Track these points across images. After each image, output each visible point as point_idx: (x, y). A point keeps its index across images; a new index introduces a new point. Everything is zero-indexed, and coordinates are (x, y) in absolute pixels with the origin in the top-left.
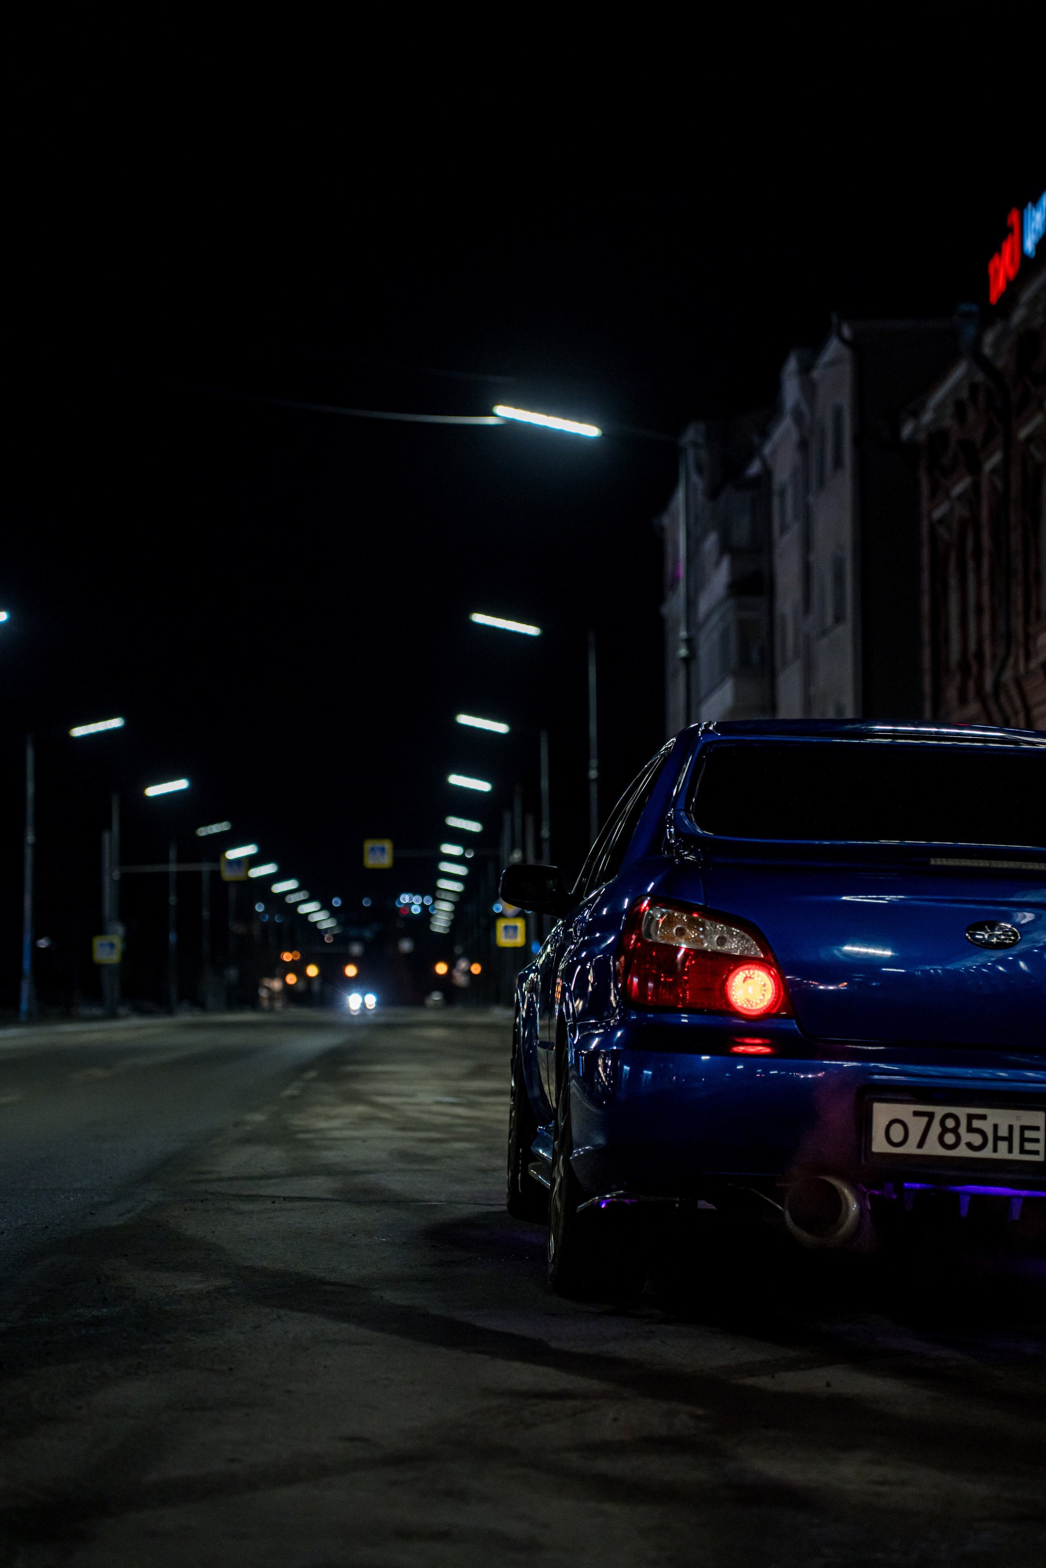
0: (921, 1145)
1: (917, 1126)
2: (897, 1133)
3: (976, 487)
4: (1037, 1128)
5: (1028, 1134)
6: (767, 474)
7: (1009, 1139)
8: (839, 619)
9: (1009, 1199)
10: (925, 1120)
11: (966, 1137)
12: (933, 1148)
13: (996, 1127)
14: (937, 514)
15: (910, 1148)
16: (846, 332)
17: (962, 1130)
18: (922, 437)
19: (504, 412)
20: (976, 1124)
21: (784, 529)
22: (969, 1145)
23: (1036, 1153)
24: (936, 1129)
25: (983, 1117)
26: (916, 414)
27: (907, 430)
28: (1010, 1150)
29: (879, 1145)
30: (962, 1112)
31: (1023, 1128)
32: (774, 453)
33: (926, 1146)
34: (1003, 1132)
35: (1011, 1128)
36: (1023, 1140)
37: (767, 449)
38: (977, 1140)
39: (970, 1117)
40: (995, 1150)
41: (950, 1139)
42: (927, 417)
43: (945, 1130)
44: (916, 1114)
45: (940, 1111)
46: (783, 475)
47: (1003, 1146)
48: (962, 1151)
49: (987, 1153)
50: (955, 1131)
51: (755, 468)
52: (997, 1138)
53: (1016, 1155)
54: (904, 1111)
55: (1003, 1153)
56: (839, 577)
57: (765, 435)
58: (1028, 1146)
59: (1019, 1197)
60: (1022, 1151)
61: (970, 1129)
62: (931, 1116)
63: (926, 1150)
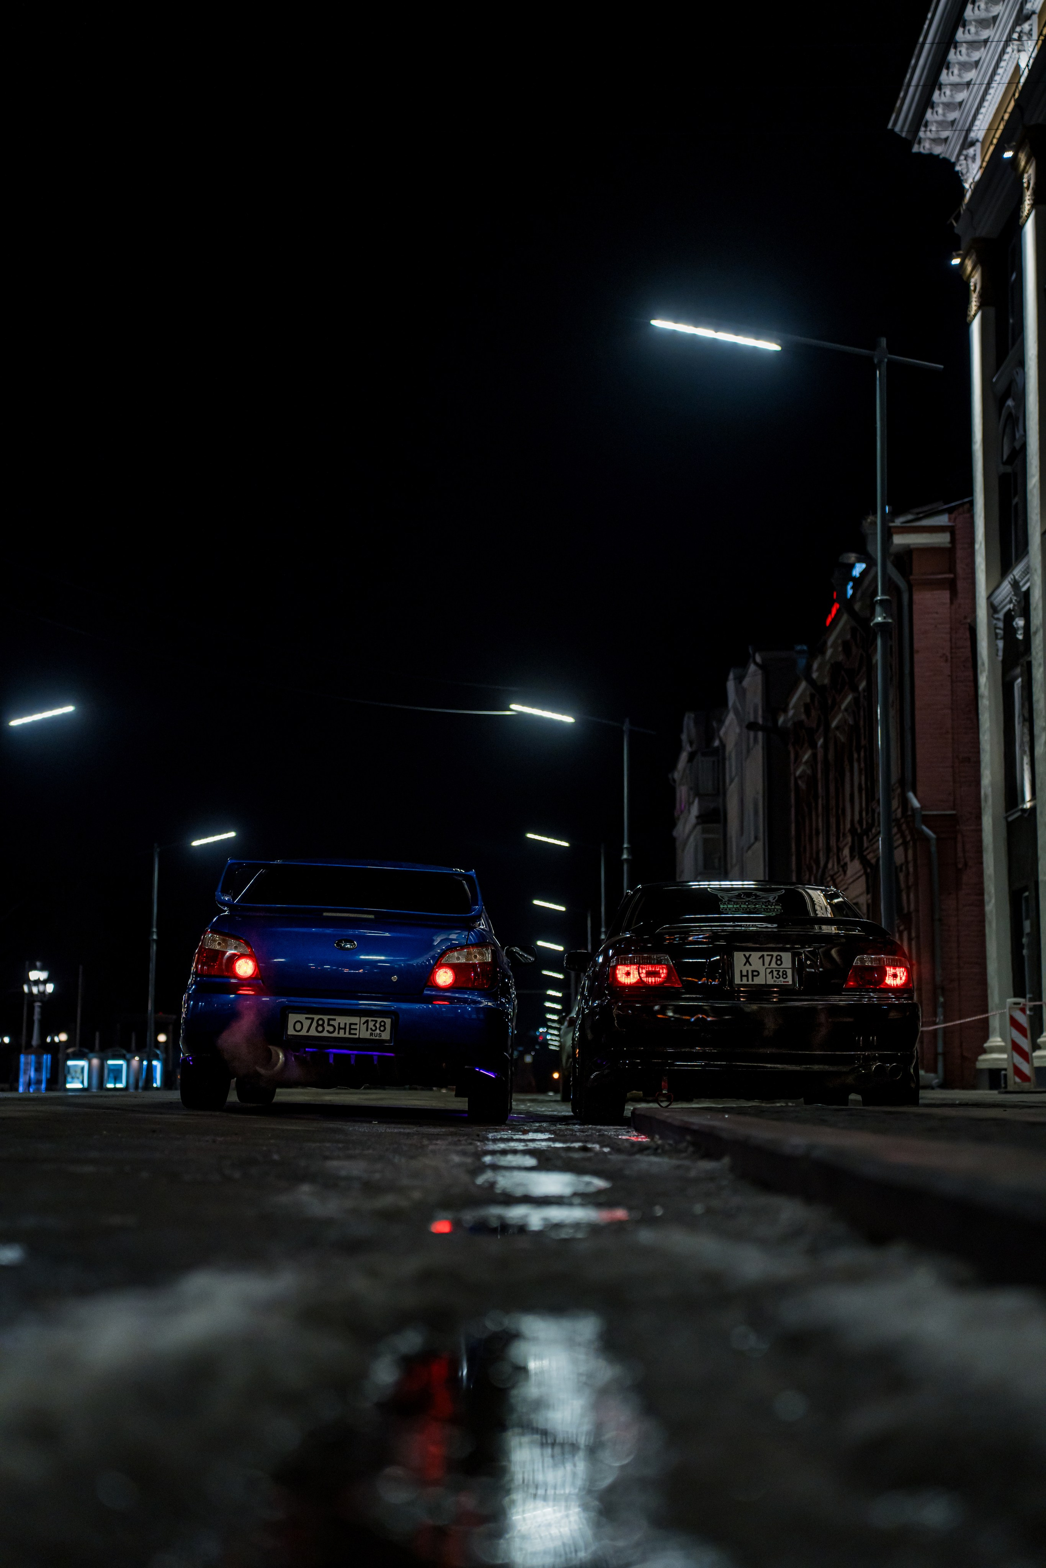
0: (308, 1031)
1: (307, 1023)
2: (298, 1026)
3: (814, 755)
4: (356, 1024)
5: (353, 1027)
6: (723, 746)
7: (345, 1029)
8: (756, 838)
9: (349, 1056)
10: (310, 1021)
11: (327, 1028)
12: (313, 1032)
13: (339, 1023)
14: (798, 773)
15: (303, 1033)
16: (758, 659)
17: (326, 1025)
18: (790, 724)
19: (517, 707)
20: (332, 1022)
21: (732, 781)
22: (328, 1031)
23: (356, 1034)
24: (314, 1024)
25: (334, 1020)
26: (785, 710)
27: (781, 720)
28: (345, 1033)
29: (291, 1031)
30: (326, 1018)
31: (351, 1024)
32: (726, 733)
33: (309, 1032)
34: (342, 1026)
35: (346, 1024)
36: (350, 1029)
37: (722, 733)
38: (331, 1029)
39: (329, 1020)
40: (339, 1033)
41: (320, 1029)
42: (791, 713)
43: (318, 1025)
44: (307, 1018)
45: (316, 1017)
46: (730, 747)
47: (342, 1031)
48: (325, 1034)
49: (335, 1035)
50: (322, 1025)
51: (717, 743)
52: (340, 1028)
53: (347, 1035)
54: (302, 1017)
55: (342, 1034)
56: (756, 812)
57: (721, 722)
58: (352, 1032)
59: (353, 1054)
60: (350, 1034)
61: (329, 1025)
62: (313, 1019)
63: (310, 1034)
